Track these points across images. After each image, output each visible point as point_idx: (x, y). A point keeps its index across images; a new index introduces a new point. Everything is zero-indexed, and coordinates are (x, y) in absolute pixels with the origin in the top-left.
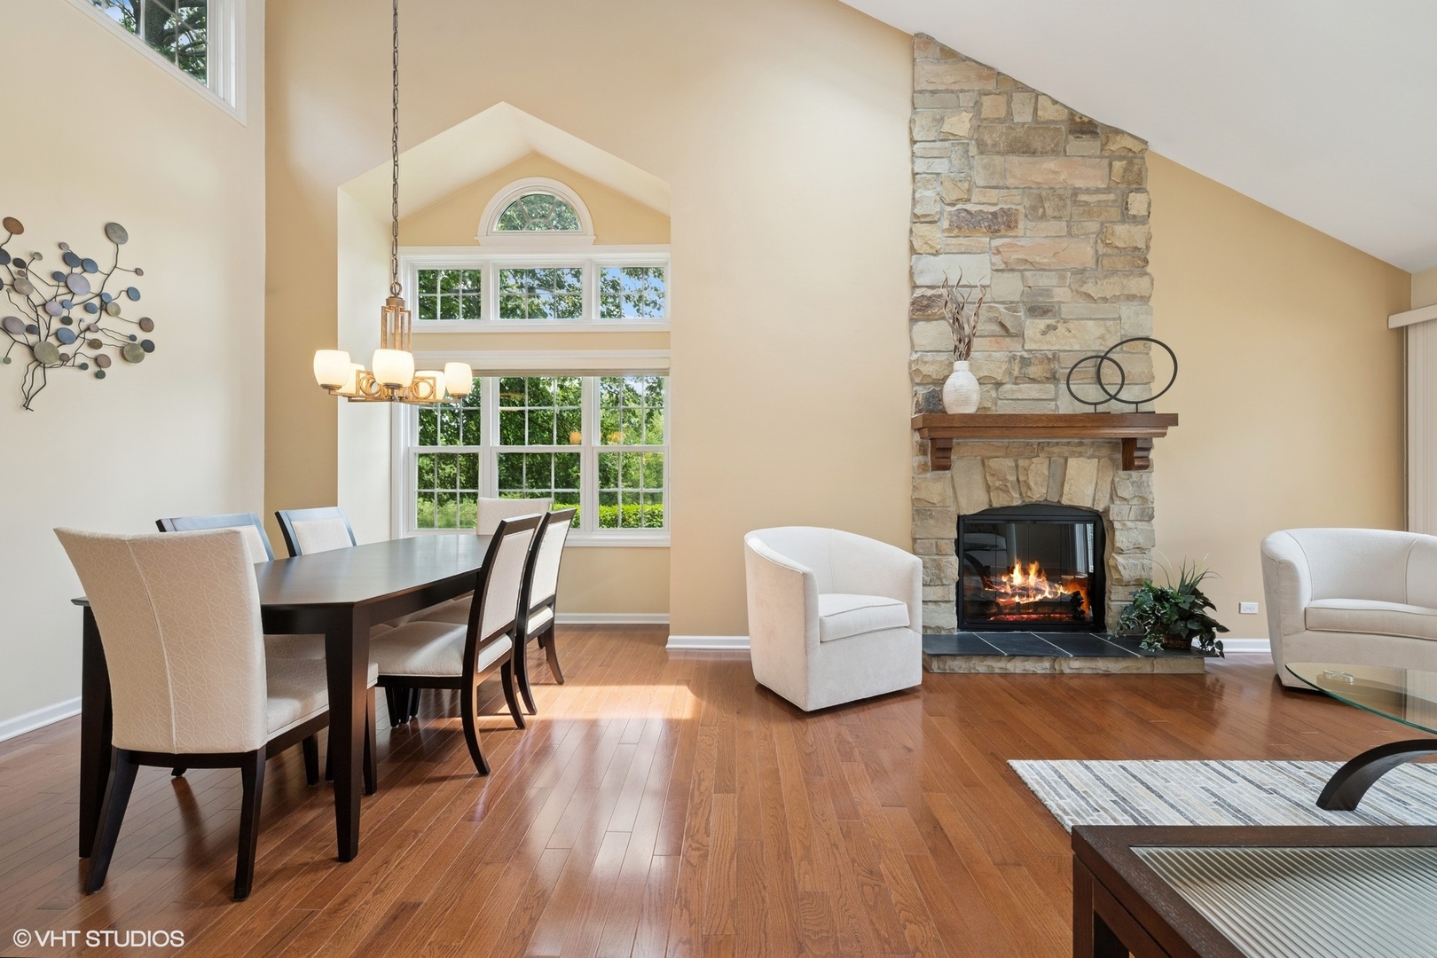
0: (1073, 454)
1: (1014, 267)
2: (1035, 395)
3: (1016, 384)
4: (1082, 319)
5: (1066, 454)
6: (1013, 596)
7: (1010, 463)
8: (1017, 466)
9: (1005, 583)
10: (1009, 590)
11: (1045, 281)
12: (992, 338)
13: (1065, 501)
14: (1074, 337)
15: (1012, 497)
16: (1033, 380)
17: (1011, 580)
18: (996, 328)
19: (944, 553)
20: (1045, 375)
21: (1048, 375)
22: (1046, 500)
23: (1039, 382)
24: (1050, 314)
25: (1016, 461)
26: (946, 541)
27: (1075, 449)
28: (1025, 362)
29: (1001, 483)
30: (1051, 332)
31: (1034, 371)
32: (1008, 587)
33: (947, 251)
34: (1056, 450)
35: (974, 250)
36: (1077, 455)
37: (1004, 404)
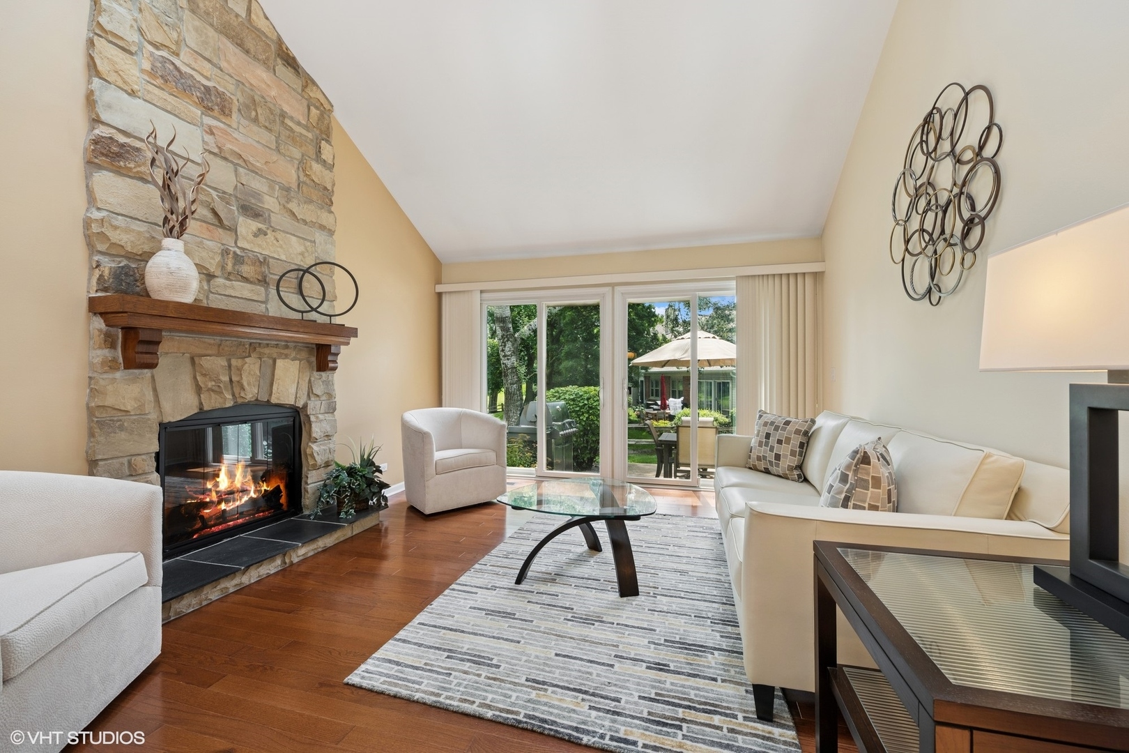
0: (280, 356)
1: (228, 156)
2: (247, 294)
3: (228, 279)
4: (288, 233)
5: (275, 355)
6: (219, 503)
7: (222, 362)
8: (230, 366)
9: (210, 490)
10: (214, 497)
11: (257, 184)
12: (204, 224)
13: (274, 400)
14: (281, 247)
15: (225, 399)
16: (246, 280)
17: (216, 485)
18: (210, 216)
19: (140, 472)
20: (257, 276)
21: (260, 278)
22: (257, 400)
23: (251, 283)
24: (261, 218)
25: (229, 361)
26: (143, 457)
27: (282, 351)
28: (238, 260)
29: (213, 383)
30: (262, 236)
31: (247, 270)
32: (214, 494)
33: (147, 98)
34: (267, 351)
35: (182, 115)
36: (283, 357)
37: (217, 298)
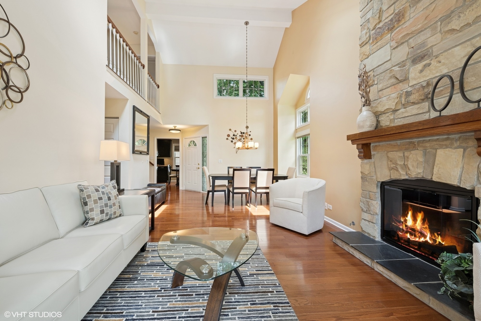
0: (441, 147)
2: (415, 112)
3: (405, 108)
5: (436, 146)
6: (407, 232)
7: (400, 154)
8: (404, 155)
9: (402, 222)
10: (404, 228)
11: (420, 39)
13: (435, 179)
14: (444, 64)
15: (401, 174)
16: (414, 103)
17: (406, 221)
18: (393, 80)
19: (371, 199)
20: (420, 98)
21: (423, 97)
22: (423, 177)
23: (418, 103)
24: (426, 57)
25: (404, 153)
26: (373, 193)
27: (441, 143)
28: (408, 94)
29: (394, 165)
30: (427, 69)
31: (413, 98)
32: (404, 225)
33: (372, 53)
34: (428, 145)
35: (384, 44)
36: (444, 147)
37: (398, 121)
